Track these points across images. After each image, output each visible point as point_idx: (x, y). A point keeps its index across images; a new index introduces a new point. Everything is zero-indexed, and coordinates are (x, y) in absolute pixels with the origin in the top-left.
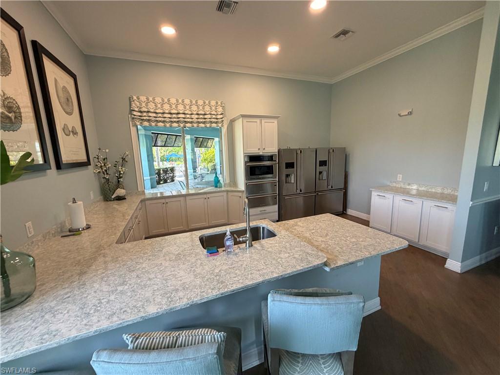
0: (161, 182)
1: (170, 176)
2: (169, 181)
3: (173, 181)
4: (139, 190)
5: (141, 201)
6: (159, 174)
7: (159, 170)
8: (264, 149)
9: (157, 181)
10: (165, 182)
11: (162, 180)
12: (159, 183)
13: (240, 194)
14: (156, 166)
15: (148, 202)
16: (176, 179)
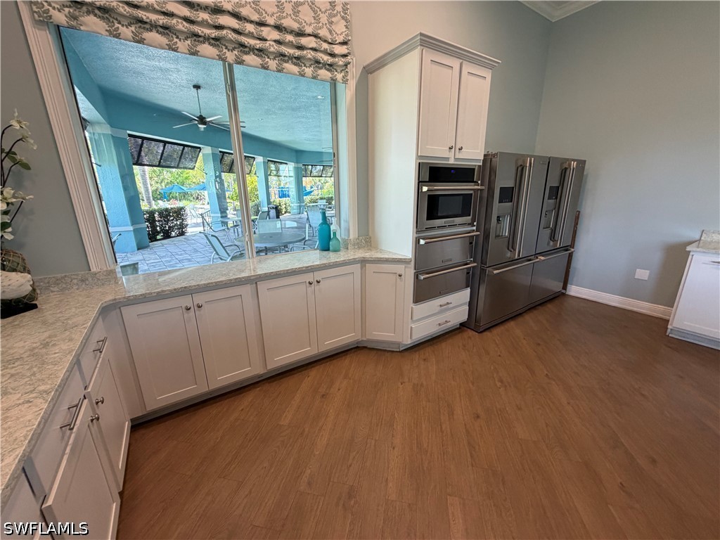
0: (159, 237)
1: (176, 225)
2: (173, 234)
3: (182, 234)
4: (94, 269)
5: (105, 311)
6: (151, 220)
7: (152, 213)
8: (461, 149)
9: (149, 234)
10: (167, 235)
11: (159, 233)
12: (153, 238)
13: (400, 268)
14: (144, 206)
15: (129, 313)
16: (190, 231)
